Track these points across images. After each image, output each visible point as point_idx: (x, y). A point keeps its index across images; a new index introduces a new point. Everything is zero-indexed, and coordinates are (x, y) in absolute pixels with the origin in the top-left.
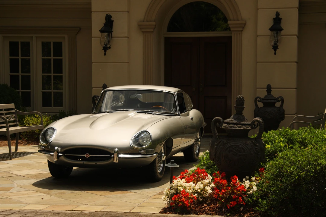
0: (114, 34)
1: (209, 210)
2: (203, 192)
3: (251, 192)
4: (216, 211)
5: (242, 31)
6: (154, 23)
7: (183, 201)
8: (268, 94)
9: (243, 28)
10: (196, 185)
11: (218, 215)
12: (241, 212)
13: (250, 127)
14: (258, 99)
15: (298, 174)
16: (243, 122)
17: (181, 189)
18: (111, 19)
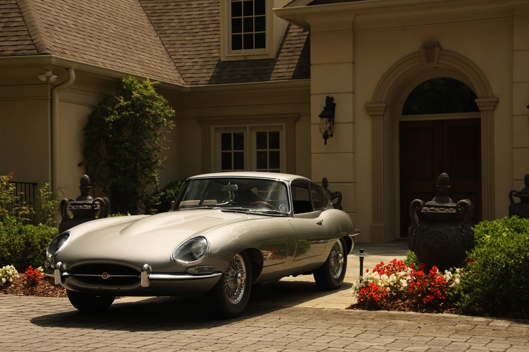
0: (337, 119)
1: (402, 305)
2: (397, 286)
3: (453, 285)
4: (411, 306)
5: (493, 110)
6: (384, 105)
7: (372, 295)
8: (526, 187)
9: (495, 106)
10: (389, 277)
11: (413, 311)
12: (441, 308)
13: (455, 210)
14: (514, 193)
15: (506, 262)
16: (447, 205)
17: (370, 281)
18: (333, 102)
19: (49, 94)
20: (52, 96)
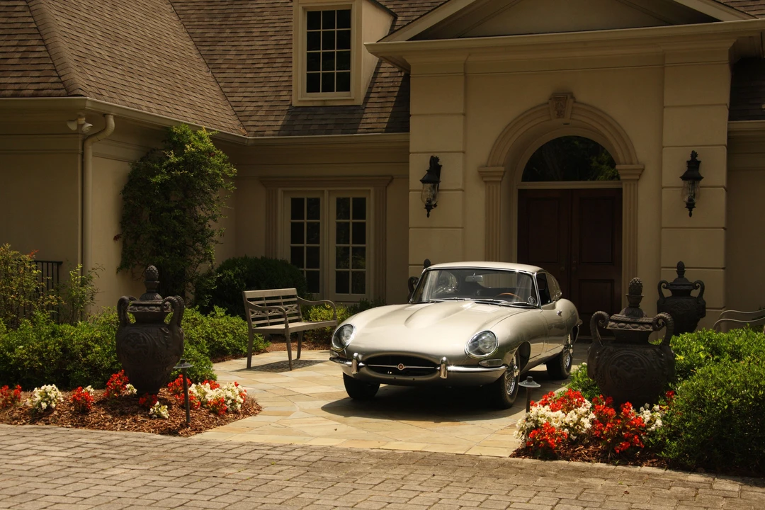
0: (442, 185)
1: (586, 454)
2: (578, 427)
3: (653, 428)
4: (597, 456)
5: (638, 180)
6: (502, 169)
7: (547, 440)
8: (679, 277)
9: (640, 175)
10: (566, 415)
11: (601, 462)
12: (638, 459)
13: (651, 327)
14: (663, 284)
15: (727, 402)
16: (641, 320)
17: (543, 421)
18: (439, 163)
19: (80, 148)
20: (83, 149)
